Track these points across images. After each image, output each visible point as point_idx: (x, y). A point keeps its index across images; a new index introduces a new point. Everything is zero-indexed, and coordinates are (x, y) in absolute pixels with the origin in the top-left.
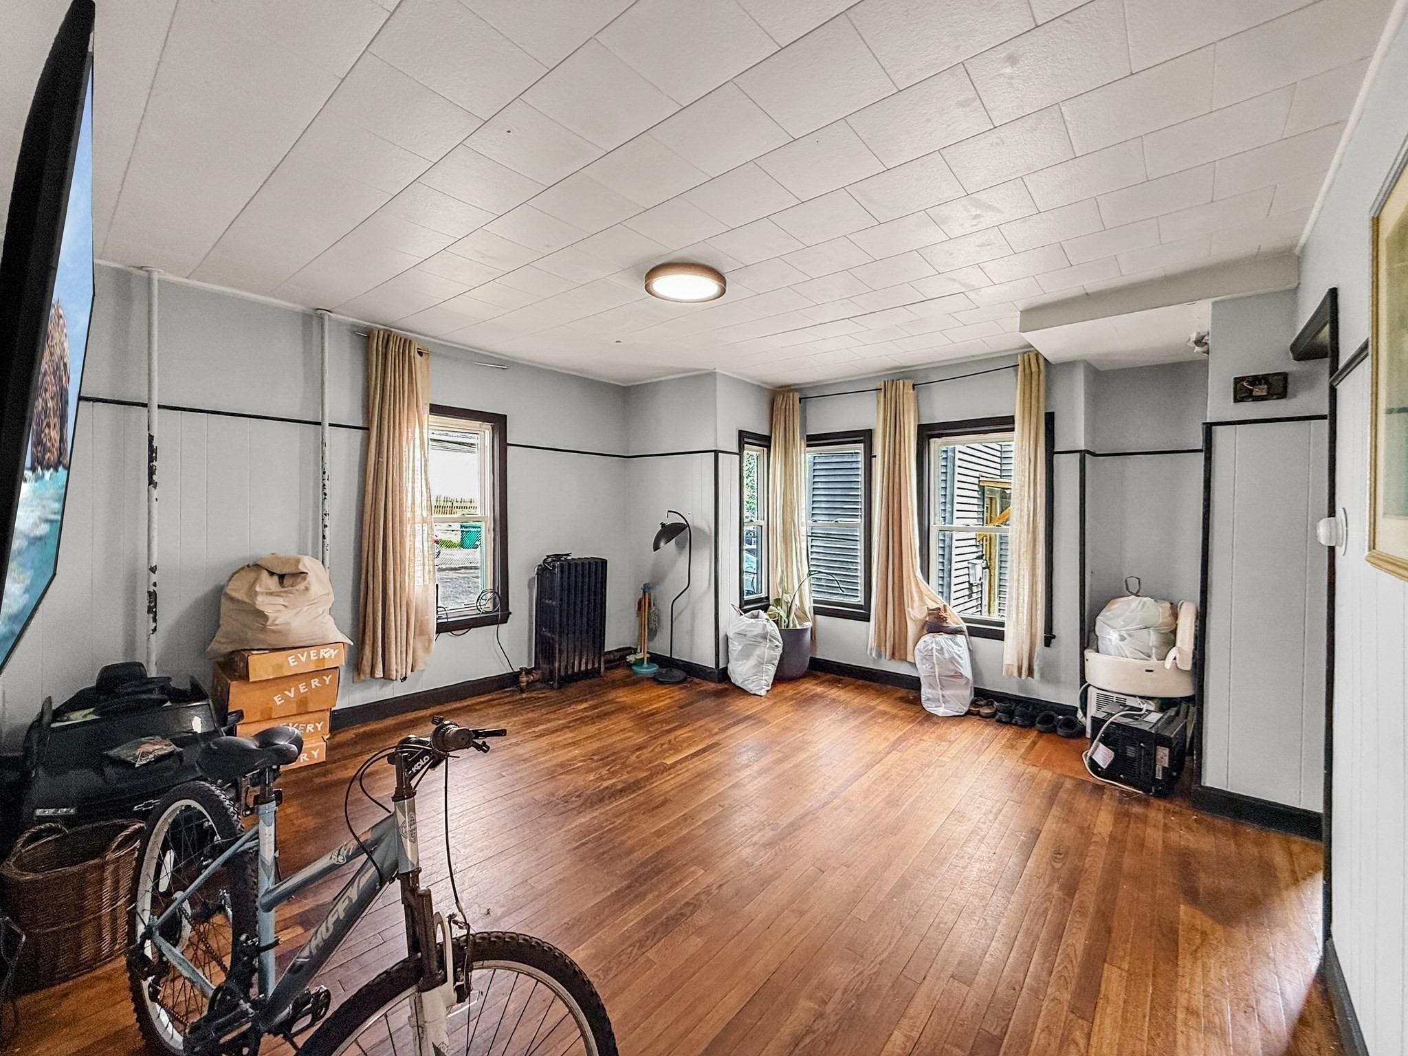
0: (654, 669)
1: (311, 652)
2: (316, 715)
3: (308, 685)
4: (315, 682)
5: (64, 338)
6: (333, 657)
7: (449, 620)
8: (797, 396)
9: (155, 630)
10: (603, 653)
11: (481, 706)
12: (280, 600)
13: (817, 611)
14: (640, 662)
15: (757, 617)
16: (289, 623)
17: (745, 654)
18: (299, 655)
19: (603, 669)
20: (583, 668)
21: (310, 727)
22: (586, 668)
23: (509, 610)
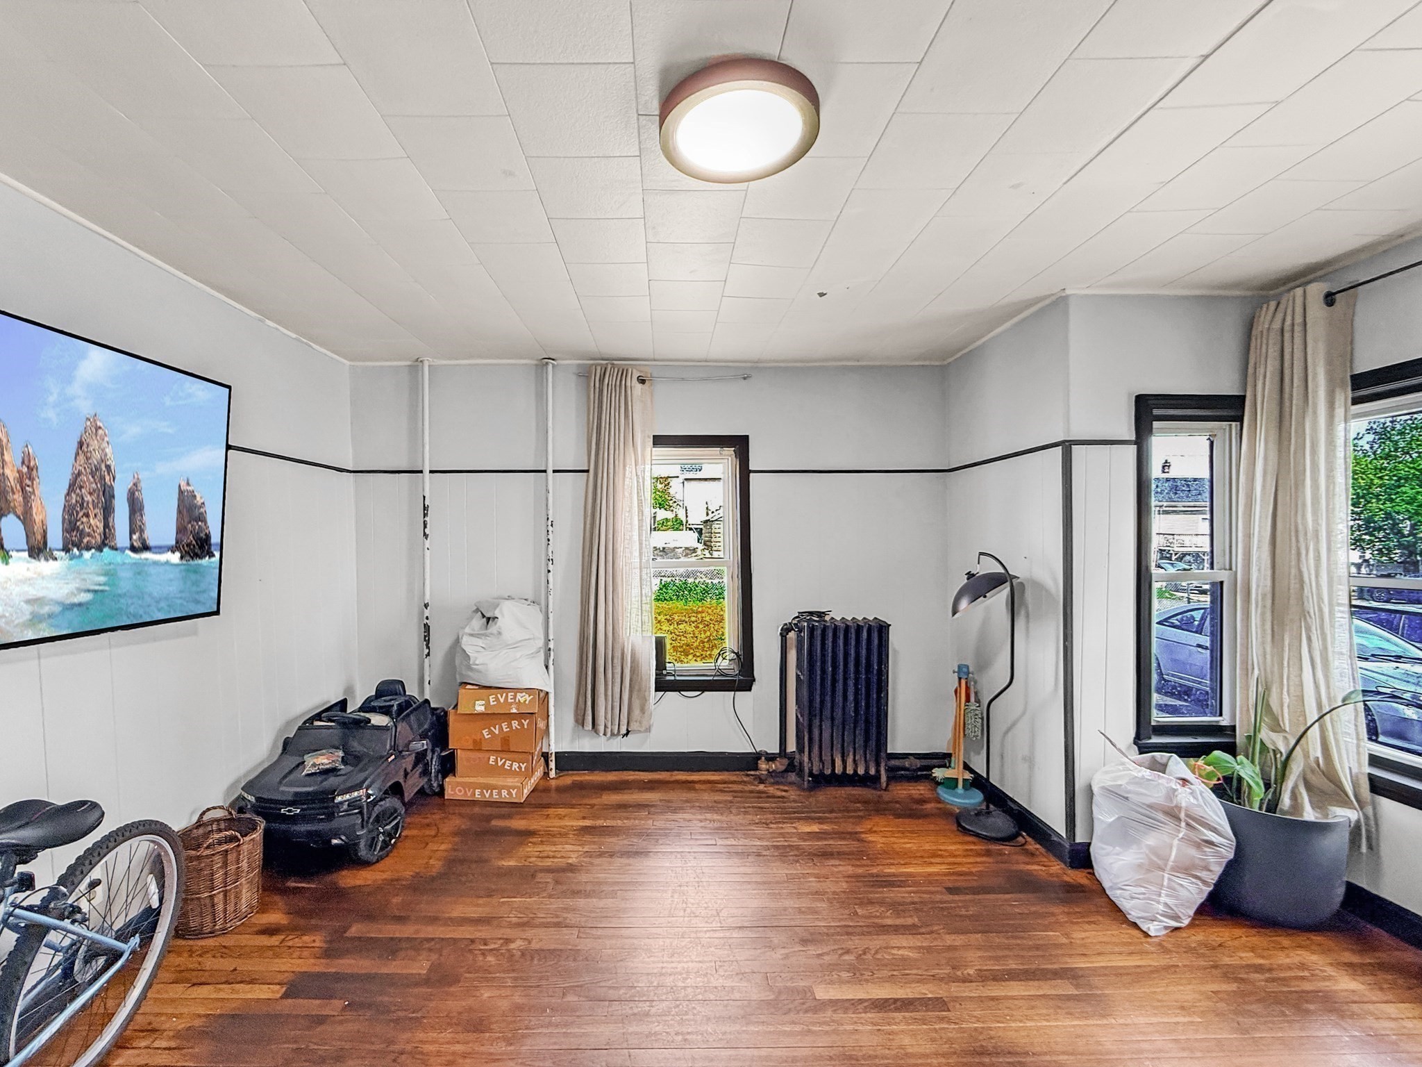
0: (976, 798)
1: (509, 694)
2: (521, 756)
3: (510, 726)
4: (515, 724)
5: (105, 445)
6: (527, 702)
7: (678, 678)
8: (1317, 290)
9: (428, 655)
10: (883, 755)
11: (703, 787)
12: (480, 642)
13: (1377, 787)
14: (951, 783)
15: (1162, 768)
16: (486, 664)
17: (1125, 833)
18: (499, 696)
19: (884, 778)
20: (850, 771)
21: (515, 766)
22: (855, 771)
23: (753, 677)
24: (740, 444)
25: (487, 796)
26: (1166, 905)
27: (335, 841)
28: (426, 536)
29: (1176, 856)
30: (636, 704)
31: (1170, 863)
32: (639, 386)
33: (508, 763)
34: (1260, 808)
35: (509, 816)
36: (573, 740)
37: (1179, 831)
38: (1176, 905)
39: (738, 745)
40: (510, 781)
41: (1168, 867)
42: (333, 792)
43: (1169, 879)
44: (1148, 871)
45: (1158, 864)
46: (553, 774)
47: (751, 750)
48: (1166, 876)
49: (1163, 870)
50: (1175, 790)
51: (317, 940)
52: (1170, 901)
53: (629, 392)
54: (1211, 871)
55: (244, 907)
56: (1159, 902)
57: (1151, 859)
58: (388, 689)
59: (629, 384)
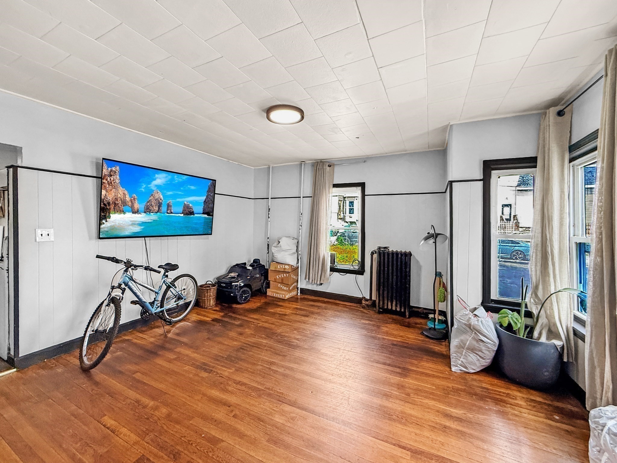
1: (283, 265)
2: (286, 285)
3: (283, 275)
4: (285, 275)
6: (288, 268)
7: (339, 268)
8: (553, 110)
9: (268, 253)
10: (407, 305)
12: (276, 249)
14: (433, 320)
16: (277, 256)
18: (281, 265)
19: (407, 314)
20: (394, 308)
21: (285, 288)
22: (396, 309)
23: (364, 270)
24: (362, 185)
25: (277, 296)
26: (462, 361)
27: (232, 295)
28: (269, 217)
29: (469, 344)
30: (323, 274)
31: (466, 347)
32: (328, 168)
33: (283, 287)
34: (523, 336)
35: (279, 302)
36: (306, 285)
37: (472, 335)
38: (466, 363)
39: (357, 294)
40: (283, 292)
41: (465, 348)
42: (232, 282)
43: (465, 353)
44: (459, 348)
45: (462, 346)
46: (299, 294)
47: (361, 296)
48: (464, 351)
49: (463, 348)
50: (470, 318)
51: (222, 314)
52: (464, 360)
53: (324, 170)
54: (483, 353)
55: (211, 304)
56: (459, 360)
57: (460, 344)
58: (256, 261)
59: (325, 168)
